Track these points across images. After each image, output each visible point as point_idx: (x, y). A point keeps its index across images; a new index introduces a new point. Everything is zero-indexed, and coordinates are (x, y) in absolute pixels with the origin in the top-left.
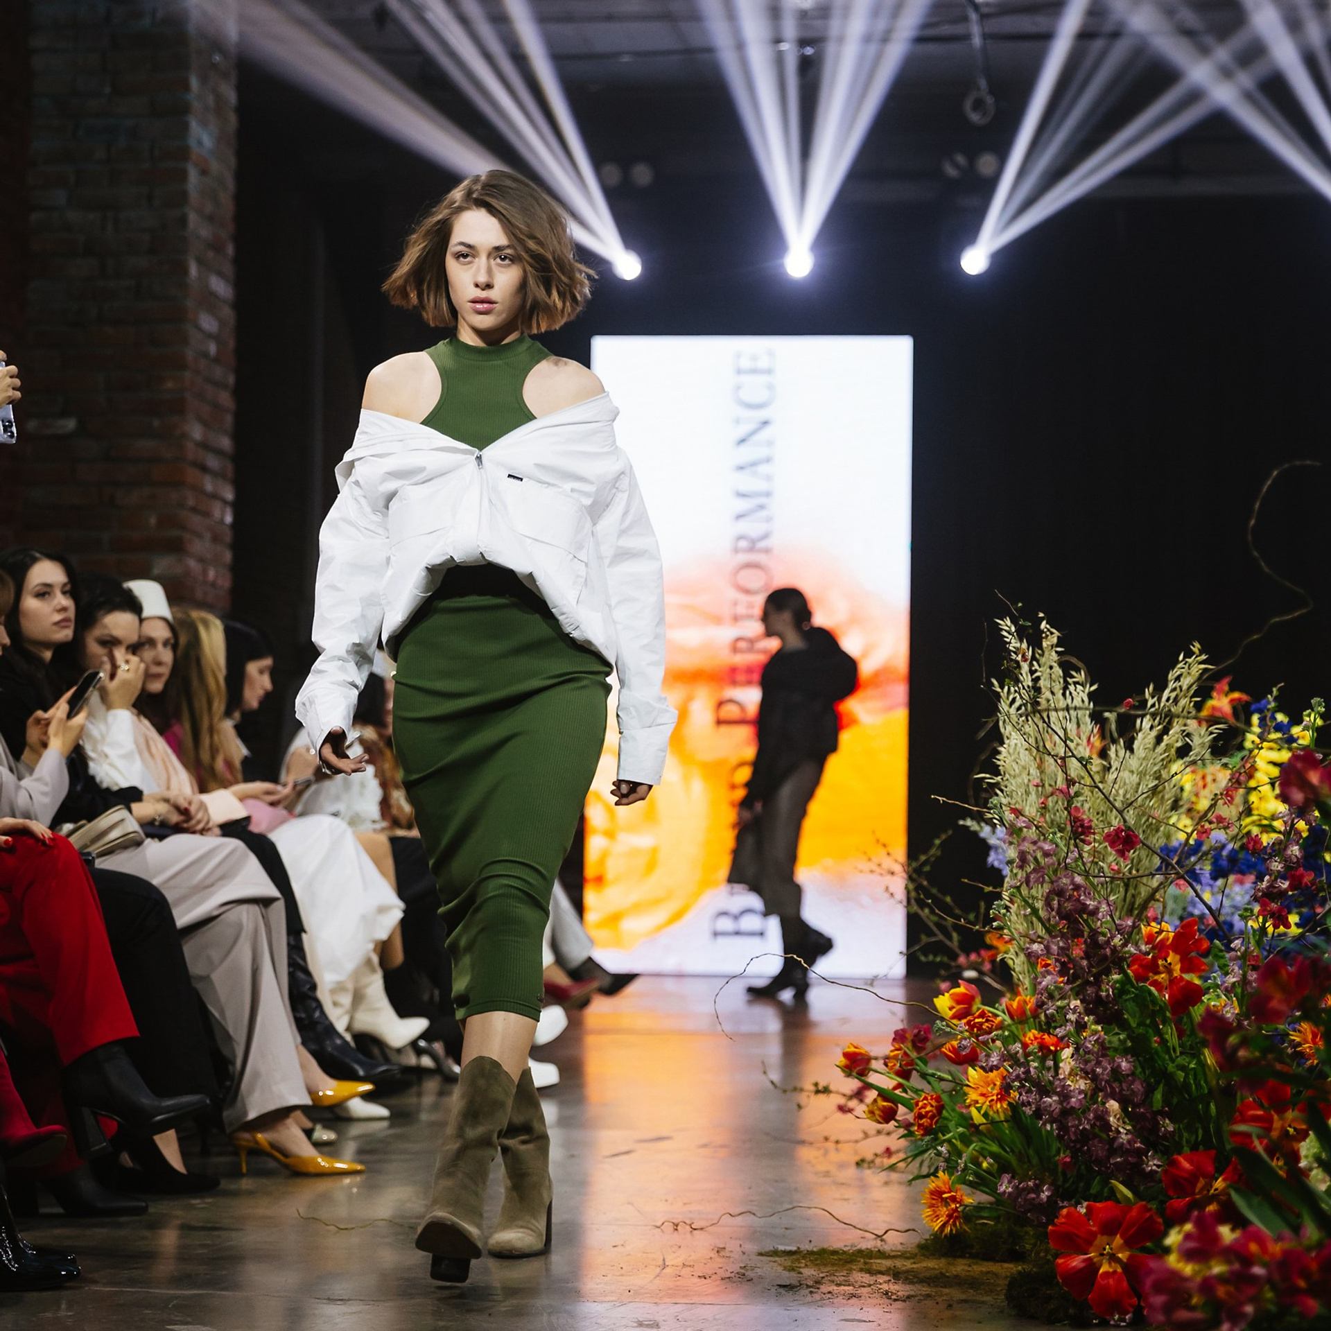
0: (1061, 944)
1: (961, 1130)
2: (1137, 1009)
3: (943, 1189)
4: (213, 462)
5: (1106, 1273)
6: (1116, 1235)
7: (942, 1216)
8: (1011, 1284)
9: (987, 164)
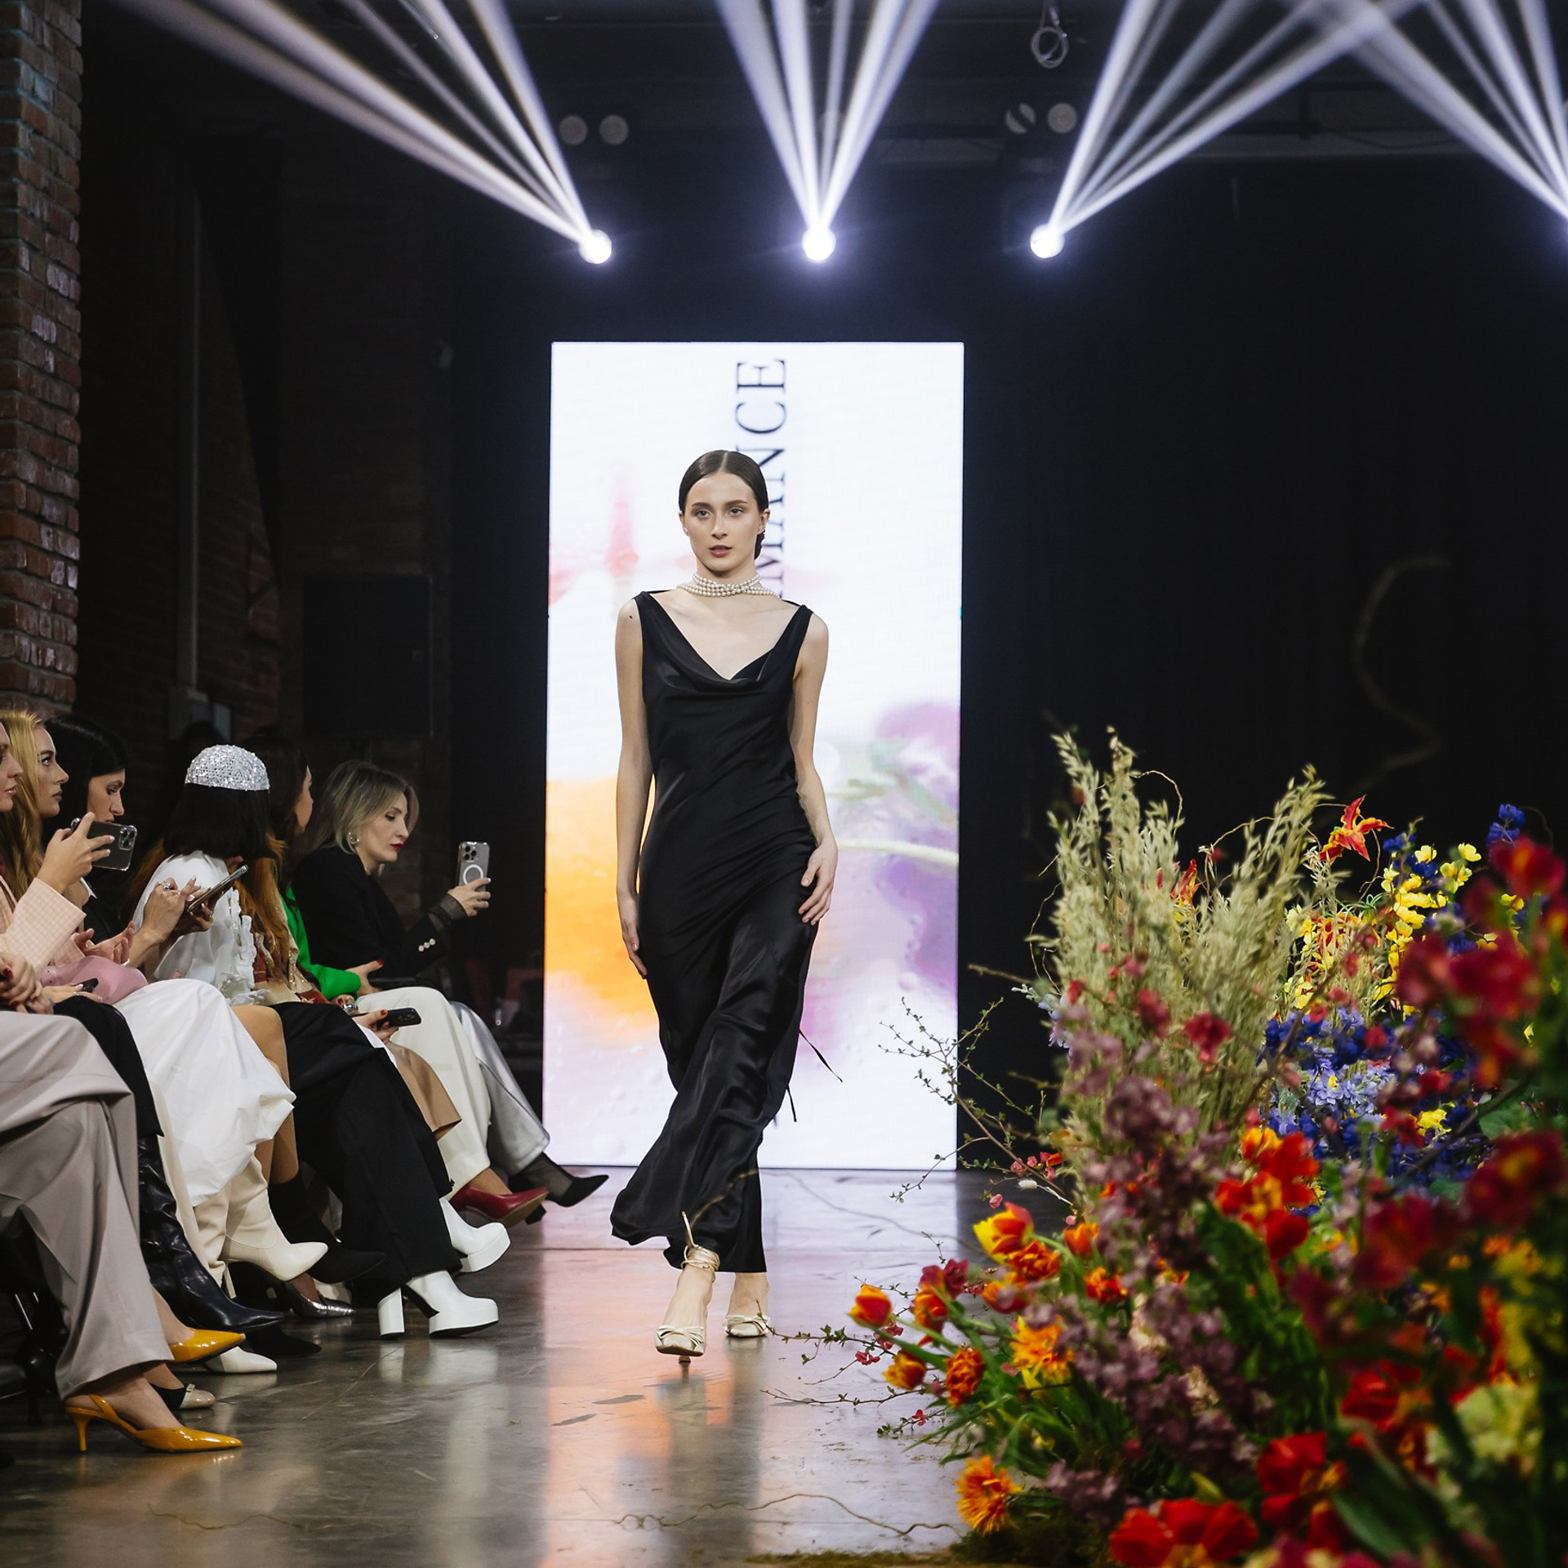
1: (1007, 1396)
2: (1225, 1252)
3: (985, 1473)
4: (51, 510)
6: (1197, 1544)
7: (982, 1509)
9: (1064, 116)
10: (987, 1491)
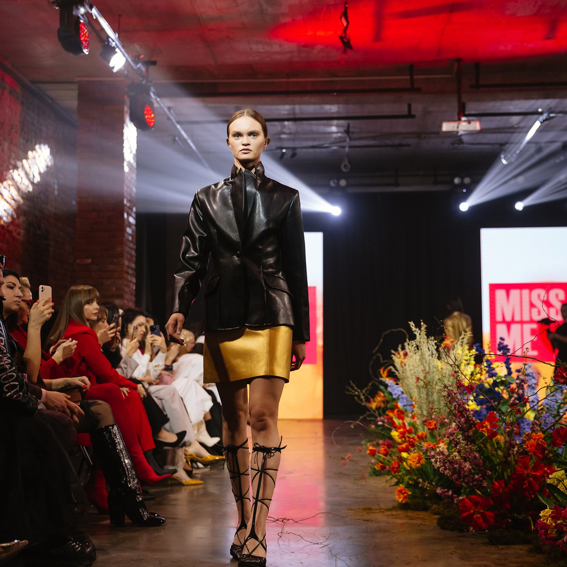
3: (402, 490)
5: (476, 517)
6: (478, 506)
7: (402, 498)
8: (439, 519)
9: (343, 183)
10: (403, 494)
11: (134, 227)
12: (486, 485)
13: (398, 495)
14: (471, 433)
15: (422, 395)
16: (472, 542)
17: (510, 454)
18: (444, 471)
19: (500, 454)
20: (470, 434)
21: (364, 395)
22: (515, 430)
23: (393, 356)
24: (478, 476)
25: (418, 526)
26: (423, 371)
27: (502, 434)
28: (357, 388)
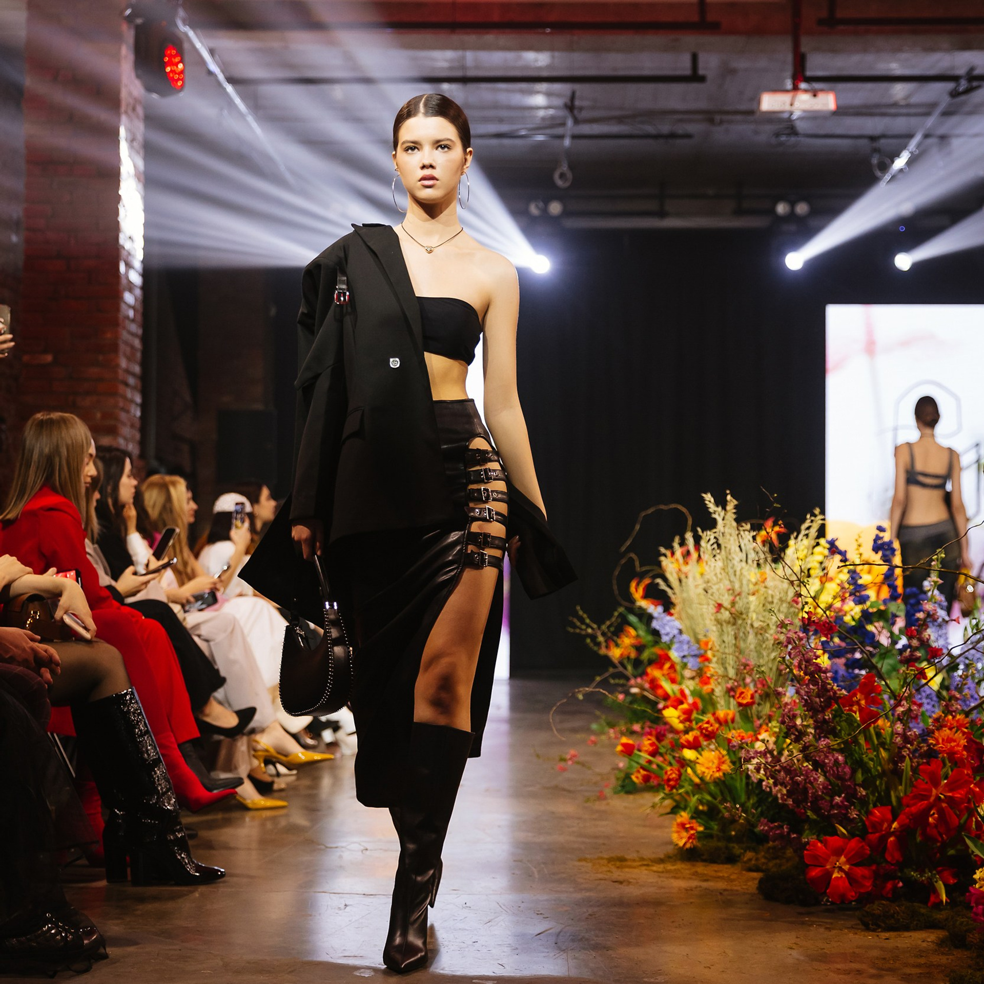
0: (806, 690)
2: (847, 727)
3: (686, 822)
4: (131, 381)
5: (836, 878)
6: (841, 856)
7: (685, 838)
8: (761, 881)
9: (555, 208)
10: (687, 830)
11: (138, 292)
12: (855, 816)
13: (678, 832)
14: (828, 715)
15: (726, 639)
16: (828, 926)
17: (905, 757)
18: (770, 788)
19: (883, 755)
20: (827, 717)
21: (603, 634)
22: (915, 710)
23: (662, 558)
24: (841, 799)
25: (721, 894)
26: (729, 590)
27: (887, 717)
28: (591, 620)
